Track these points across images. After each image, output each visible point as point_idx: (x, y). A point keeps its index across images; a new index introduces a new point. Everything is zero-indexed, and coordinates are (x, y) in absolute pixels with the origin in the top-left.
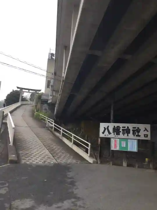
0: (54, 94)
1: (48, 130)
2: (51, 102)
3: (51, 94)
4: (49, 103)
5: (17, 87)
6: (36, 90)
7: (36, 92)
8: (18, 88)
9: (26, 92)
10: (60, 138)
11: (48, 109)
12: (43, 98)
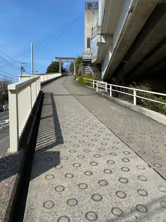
3: (99, 41)
4: (93, 63)
7: (75, 60)
9: (66, 62)
10: (134, 109)
11: (92, 72)
12: (85, 57)
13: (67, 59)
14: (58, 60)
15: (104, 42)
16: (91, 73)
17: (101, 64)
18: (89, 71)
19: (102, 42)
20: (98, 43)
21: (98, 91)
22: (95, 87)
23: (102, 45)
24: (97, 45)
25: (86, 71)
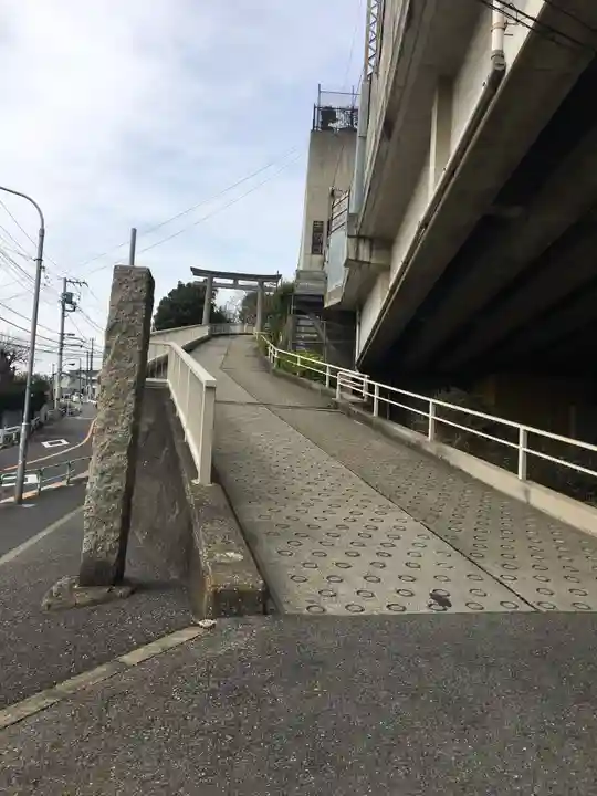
0: (364, 255)
1: (350, 414)
2: (339, 303)
3: (352, 257)
4: (329, 308)
5: (192, 269)
6: (262, 279)
7: (261, 284)
8: (196, 272)
9: (226, 286)
10: (429, 449)
11: (323, 335)
12: (303, 288)
13: (236, 277)
14: (201, 279)
15: (366, 259)
16: (319, 338)
17: (355, 314)
18: (313, 330)
19: (361, 259)
20: (348, 260)
21: (341, 396)
22: (331, 385)
23: (360, 267)
24: (346, 265)
25: (303, 329)
